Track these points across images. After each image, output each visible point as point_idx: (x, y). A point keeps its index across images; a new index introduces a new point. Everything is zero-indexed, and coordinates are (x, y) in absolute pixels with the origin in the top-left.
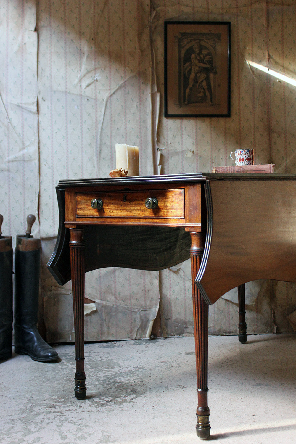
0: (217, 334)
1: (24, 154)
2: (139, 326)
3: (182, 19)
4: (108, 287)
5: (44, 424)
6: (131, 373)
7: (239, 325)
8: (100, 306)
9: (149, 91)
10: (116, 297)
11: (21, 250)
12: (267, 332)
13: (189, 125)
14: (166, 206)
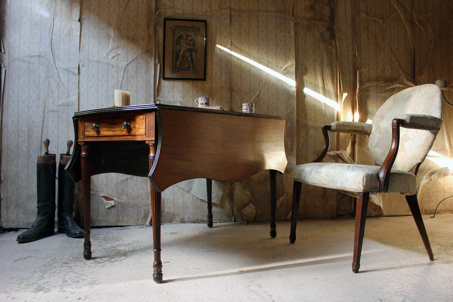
0: (195, 222)
1: (69, 101)
2: (143, 217)
3: (176, 17)
4: (123, 190)
5: (55, 274)
6: (129, 244)
7: (208, 216)
8: (117, 202)
9: (153, 62)
10: (128, 197)
11: (62, 163)
12: (228, 221)
13: (179, 85)
14: (135, 127)
